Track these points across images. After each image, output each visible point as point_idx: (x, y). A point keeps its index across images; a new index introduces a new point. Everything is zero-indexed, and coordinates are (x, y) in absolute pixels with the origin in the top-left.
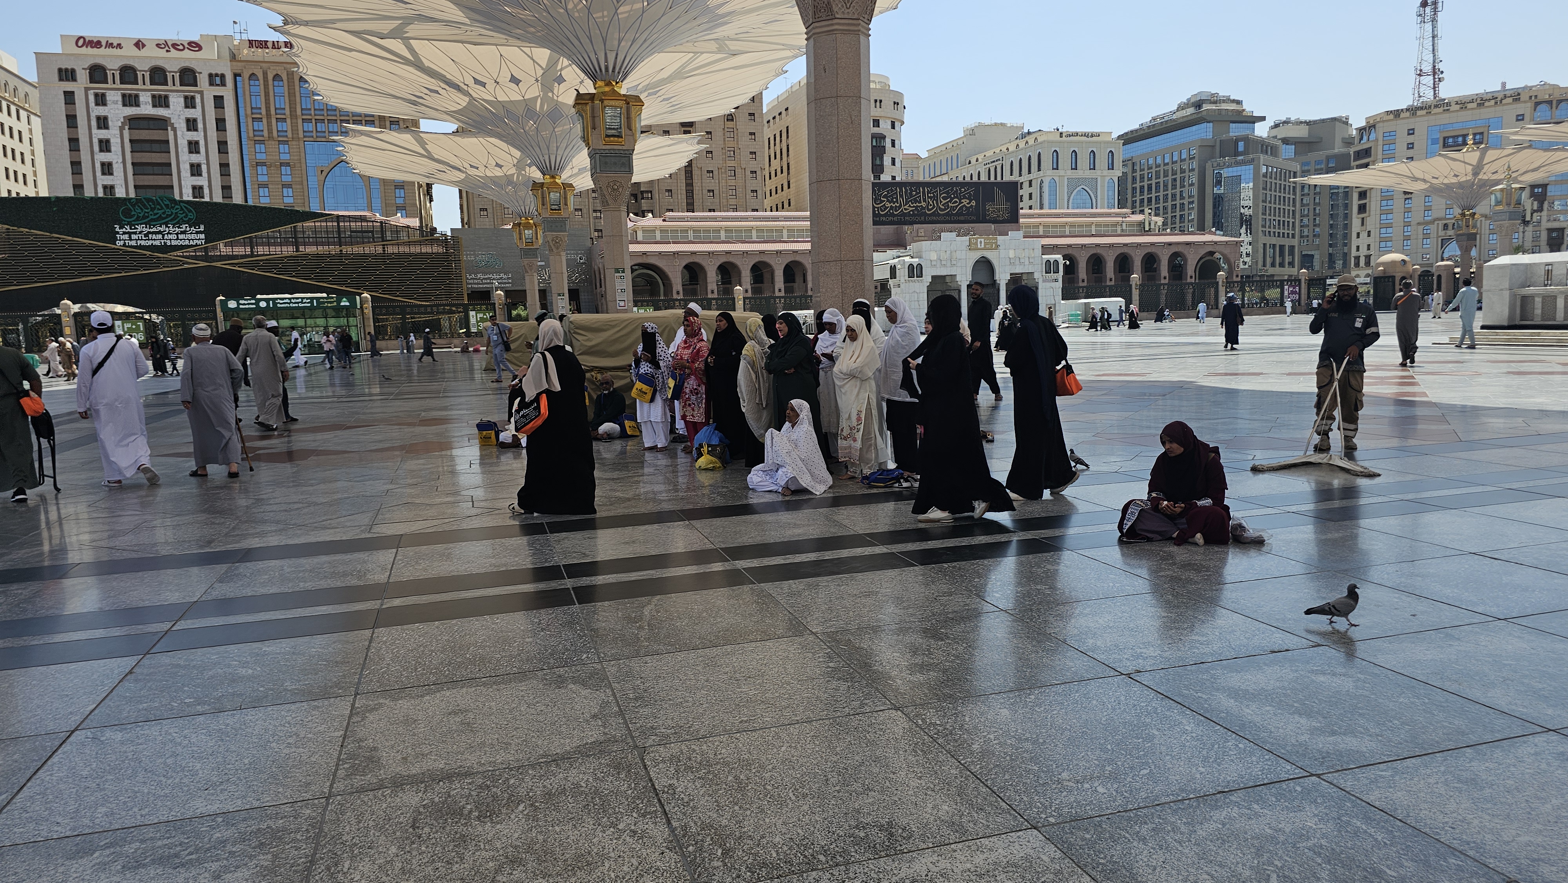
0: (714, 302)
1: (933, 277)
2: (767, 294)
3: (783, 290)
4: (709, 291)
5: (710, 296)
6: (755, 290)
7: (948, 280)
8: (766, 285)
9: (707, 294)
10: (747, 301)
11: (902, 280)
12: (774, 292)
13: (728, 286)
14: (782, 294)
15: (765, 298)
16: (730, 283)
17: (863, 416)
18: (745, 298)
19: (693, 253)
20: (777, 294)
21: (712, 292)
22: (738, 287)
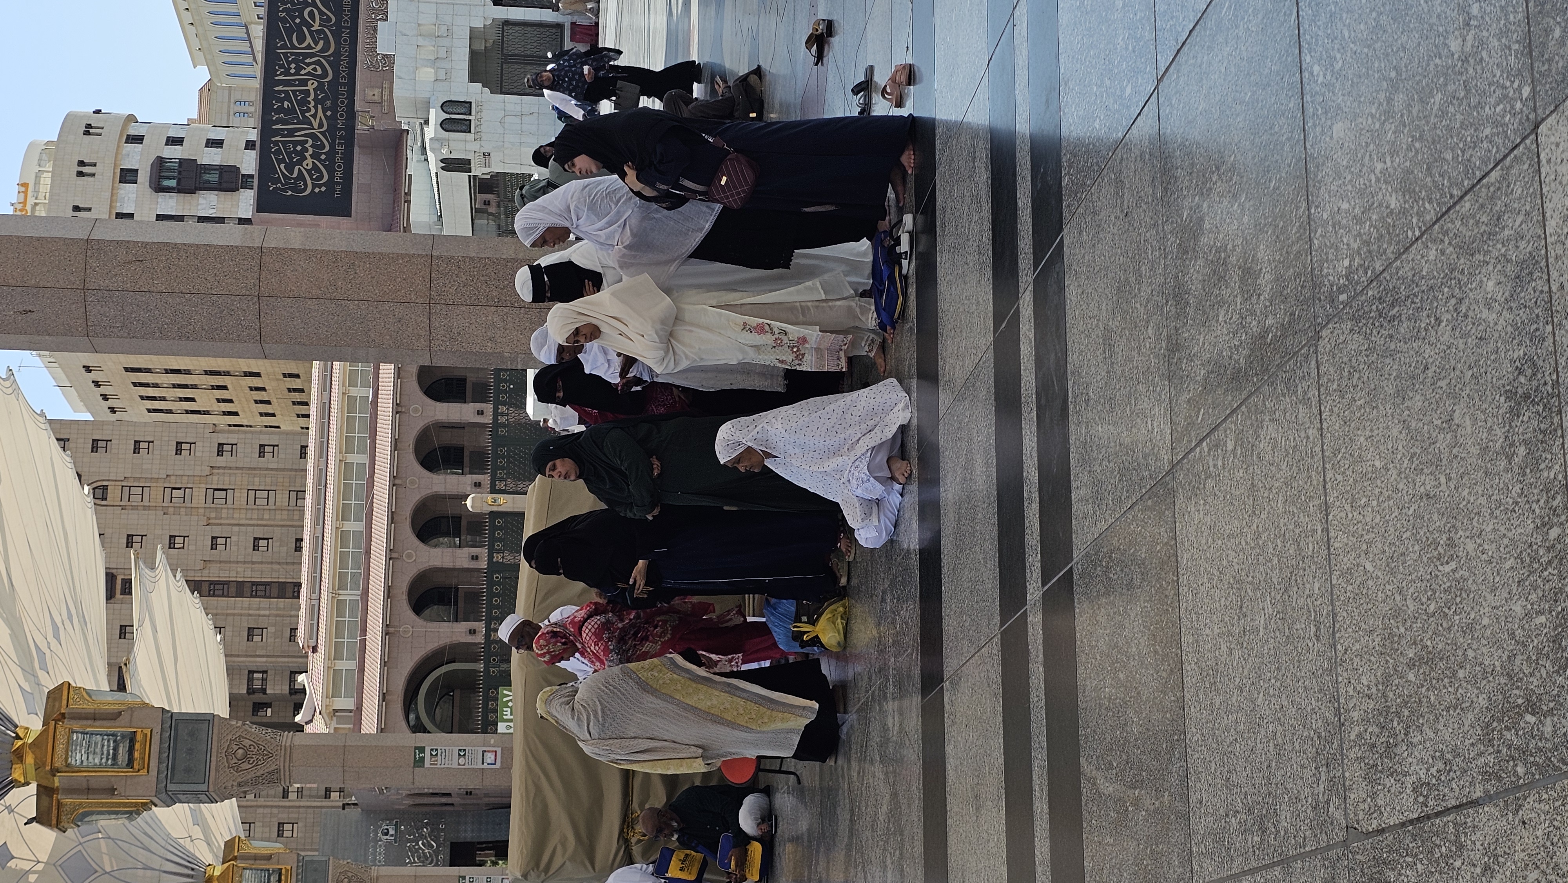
0: (498, 557)
1: (473, 79)
2: (486, 441)
3: (479, 406)
4: (473, 565)
5: (483, 564)
6: (478, 464)
7: (480, 46)
8: (467, 442)
9: (479, 570)
10: (500, 485)
11: (475, 146)
12: (483, 426)
13: (464, 523)
14: (488, 408)
15: (495, 446)
16: (457, 519)
17: (754, 321)
18: (493, 491)
19: (389, 592)
20: (488, 419)
21: (475, 558)
22: (469, 502)
